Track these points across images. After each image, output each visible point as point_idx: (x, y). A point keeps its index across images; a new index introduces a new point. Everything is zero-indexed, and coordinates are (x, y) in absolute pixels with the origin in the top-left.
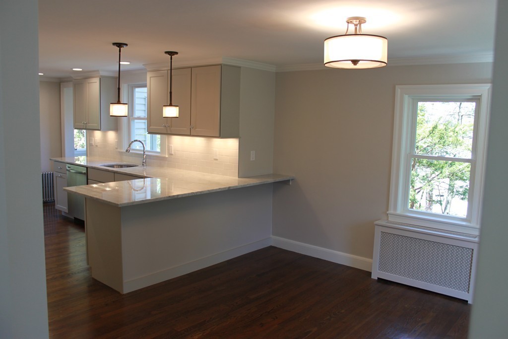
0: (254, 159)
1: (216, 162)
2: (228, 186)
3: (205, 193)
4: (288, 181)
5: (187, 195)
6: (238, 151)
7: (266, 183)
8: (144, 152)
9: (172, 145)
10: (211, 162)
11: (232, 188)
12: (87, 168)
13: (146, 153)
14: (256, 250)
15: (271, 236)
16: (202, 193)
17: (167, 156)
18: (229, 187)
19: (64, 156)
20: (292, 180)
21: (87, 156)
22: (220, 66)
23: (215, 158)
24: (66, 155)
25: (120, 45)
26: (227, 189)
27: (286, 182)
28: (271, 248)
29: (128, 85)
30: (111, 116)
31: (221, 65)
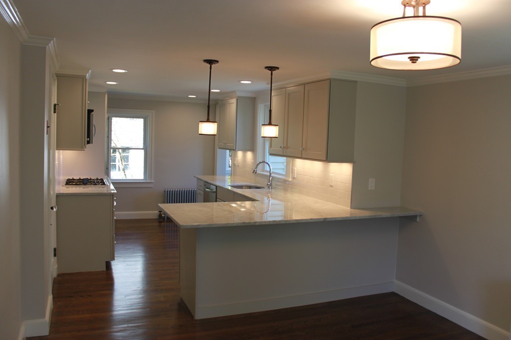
0: (373, 188)
1: (331, 188)
2: (324, 217)
3: (291, 222)
4: (416, 216)
5: (268, 223)
6: (351, 177)
7: (378, 217)
8: (270, 174)
9: (295, 168)
10: (326, 187)
11: (328, 220)
12: (217, 187)
13: (272, 175)
14: (372, 294)
15: (395, 280)
16: (287, 222)
17: (290, 180)
18: (325, 219)
19: (216, 175)
20: (420, 216)
21: (231, 176)
22: (329, 81)
23: (331, 184)
24: (217, 174)
25: (210, 62)
26: (321, 220)
27: (412, 218)
28: (393, 294)
29: (265, 105)
30: (200, 134)
31: (330, 79)
